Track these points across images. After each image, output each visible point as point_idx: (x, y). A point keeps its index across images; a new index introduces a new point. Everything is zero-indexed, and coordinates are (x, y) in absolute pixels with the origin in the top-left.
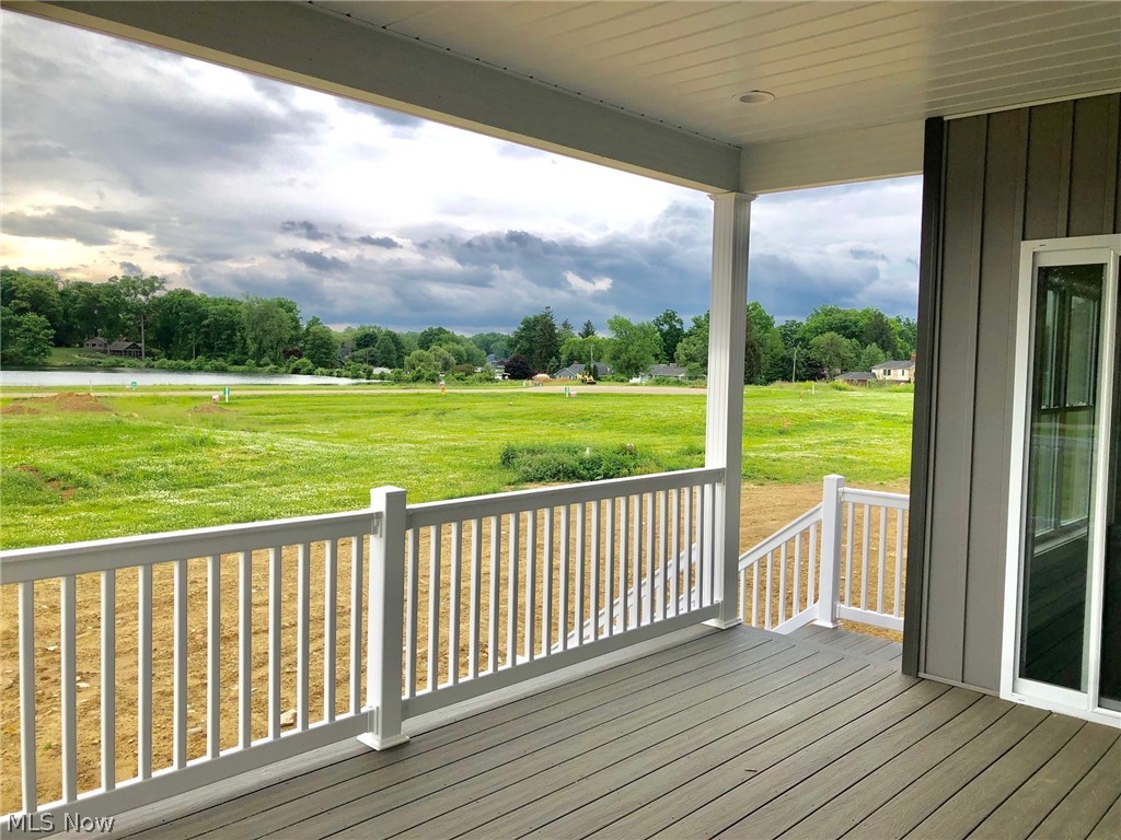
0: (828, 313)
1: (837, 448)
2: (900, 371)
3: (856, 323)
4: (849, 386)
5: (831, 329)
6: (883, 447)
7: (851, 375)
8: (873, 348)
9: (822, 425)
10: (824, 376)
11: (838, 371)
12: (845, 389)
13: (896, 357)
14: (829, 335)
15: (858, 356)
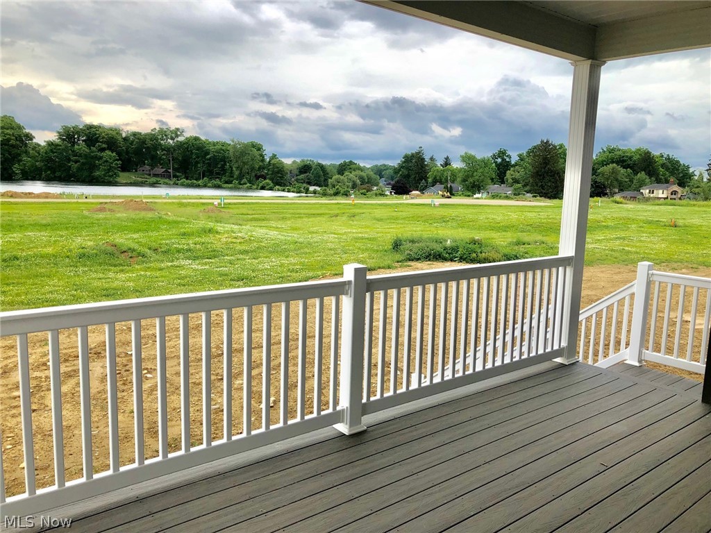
0: (611, 151)
1: (618, 242)
2: (661, 191)
3: (631, 158)
4: (624, 201)
5: (613, 162)
6: (651, 242)
7: (626, 193)
8: (642, 175)
9: (607, 227)
10: (606, 194)
11: (617, 191)
12: (621, 203)
13: (659, 181)
14: (611, 166)
15: (631, 181)
